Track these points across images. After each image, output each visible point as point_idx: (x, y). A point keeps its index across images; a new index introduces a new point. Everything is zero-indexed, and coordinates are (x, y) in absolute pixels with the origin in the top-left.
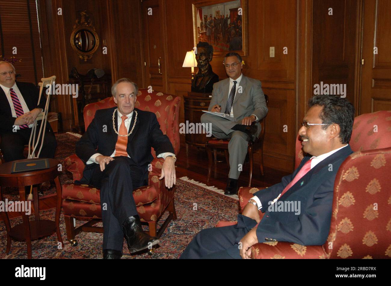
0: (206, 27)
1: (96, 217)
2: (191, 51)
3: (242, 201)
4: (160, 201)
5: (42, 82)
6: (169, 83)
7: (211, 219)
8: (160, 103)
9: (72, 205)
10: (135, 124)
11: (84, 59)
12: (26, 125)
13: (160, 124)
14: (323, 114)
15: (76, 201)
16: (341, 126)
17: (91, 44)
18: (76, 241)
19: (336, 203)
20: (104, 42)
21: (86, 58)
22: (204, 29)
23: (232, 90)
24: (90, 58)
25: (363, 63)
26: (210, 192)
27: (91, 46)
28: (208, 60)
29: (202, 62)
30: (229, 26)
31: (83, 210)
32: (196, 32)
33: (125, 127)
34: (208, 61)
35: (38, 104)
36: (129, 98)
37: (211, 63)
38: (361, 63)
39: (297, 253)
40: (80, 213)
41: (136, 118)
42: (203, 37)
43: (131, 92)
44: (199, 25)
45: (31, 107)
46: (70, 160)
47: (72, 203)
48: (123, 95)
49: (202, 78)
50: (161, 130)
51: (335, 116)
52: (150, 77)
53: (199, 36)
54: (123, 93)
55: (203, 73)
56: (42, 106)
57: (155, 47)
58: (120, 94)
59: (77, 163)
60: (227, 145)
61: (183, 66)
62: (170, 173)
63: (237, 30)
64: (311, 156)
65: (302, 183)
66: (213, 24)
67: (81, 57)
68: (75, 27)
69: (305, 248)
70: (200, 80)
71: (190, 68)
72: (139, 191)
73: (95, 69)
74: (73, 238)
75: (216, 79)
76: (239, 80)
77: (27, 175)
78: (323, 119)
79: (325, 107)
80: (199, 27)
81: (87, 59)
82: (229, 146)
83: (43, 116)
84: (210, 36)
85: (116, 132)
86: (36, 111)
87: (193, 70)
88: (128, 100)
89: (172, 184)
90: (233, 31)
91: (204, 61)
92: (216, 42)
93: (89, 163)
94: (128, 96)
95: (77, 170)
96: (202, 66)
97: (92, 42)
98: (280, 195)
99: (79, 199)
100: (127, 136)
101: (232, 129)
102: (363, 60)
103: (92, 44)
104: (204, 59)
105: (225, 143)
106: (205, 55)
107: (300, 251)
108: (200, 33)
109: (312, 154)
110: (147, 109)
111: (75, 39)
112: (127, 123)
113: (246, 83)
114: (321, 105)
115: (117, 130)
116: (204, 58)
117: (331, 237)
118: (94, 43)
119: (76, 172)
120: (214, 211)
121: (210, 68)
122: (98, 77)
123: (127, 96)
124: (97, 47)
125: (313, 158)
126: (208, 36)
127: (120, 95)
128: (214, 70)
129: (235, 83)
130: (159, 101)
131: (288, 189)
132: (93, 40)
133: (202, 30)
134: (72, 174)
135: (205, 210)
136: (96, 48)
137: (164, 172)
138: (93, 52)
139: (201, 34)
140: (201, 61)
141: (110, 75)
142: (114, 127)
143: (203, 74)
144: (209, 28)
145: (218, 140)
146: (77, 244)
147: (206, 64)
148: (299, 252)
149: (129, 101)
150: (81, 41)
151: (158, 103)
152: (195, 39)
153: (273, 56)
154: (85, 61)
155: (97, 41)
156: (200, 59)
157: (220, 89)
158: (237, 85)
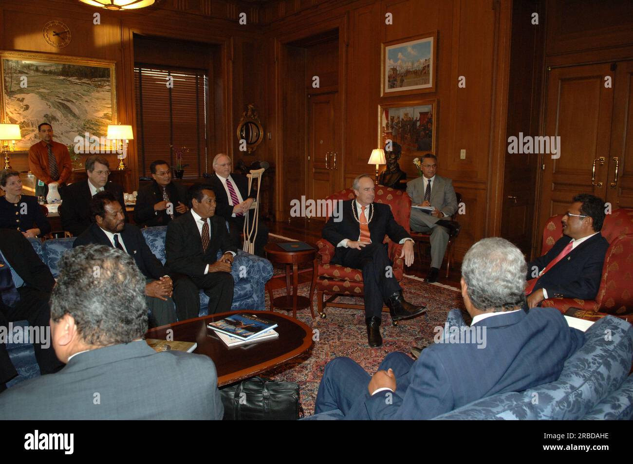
0: (392, 127)
1: (348, 292)
2: (376, 149)
5: (251, 174)
6: (345, 178)
8: (392, 197)
9: (326, 282)
10: (372, 214)
11: (248, 151)
12: (241, 213)
14: (581, 208)
15: (331, 278)
16: (593, 219)
17: (255, 136)
18: (325, 314)
19: (606, 269)
20: (269, 134)
21: (250, 150)
22: (390, 129)
23: (427, 188)
24: (254, 150)
25: (544, 168)
27: (254, 139)
28: (396, 158)
30: (418, 128)
31: (337, 287)
32: (381, 131)
33: (365, 216)
34: (396, 160)
35: (249, 195)
37: (398, 161)
38: (542, 168)
40: (334, 289)
42: (388, 137)
44: (384, 125)
45: (245, 198)
47: (326, 280)
48: (367, 188)
49: (391, 175)
51: (591, 212)
52: (314, 171)
53: (383, 135)
55: (390, 170)
56: (253, 195)
57: (322, 142)
59: (327, 246)
60: (429, 238)
61: (369, 163)
62: (410, 253)
63: (427, 132)
64: (571, 239)
65: (569, 258)
66: (400, 125)
68: (242, 119)
71: (375, 165)
73: (260, 161)
74: (322, 311)
75: (404, 176)
76: (432, 179)
77: (291, 254)
78: (581, 212)
79: (584, 204)
80: (384, 127)
81: (251, 152)
82: (431, 239)
83: (255, 205)
84: (396, 136)
85: (357, 221)
86: (249, 201)
87: (377, 167)
90: (422, 133)
91: (393, 159)
92: (402, 142)
93: (339, 245)
95: (327, 252)
96: (391, 164)
97: (255, 134)
99: (334, 276)
100: (367, 223)
101: (436, 223)
102: (544, 165)
105: (425, 236)
106: (395, 154)
108: (384, 133)
111: (242, 131)
112: (367, 212)
113: (440, 182)
114: (582, 202)
115: (358, 219)
116: (393, 157)
117: (602, 292)
118: (258, 135)
119: (326, 254)
121: (397, 166)
125: (573, 242)
126: (394, 136)
127: (364, 189)
129: (430, 181)
130: (390, 195)
132: (257, 132)
133: (388, 129)
134: (321, 256)
136: (260, 140)
138: (257, 144)
139: (386, 133)
140: (390, 159)
141: (275, 168)
142: (355, 217)
143: (391, 172)
144: (396, 129)
145: (418, 233)
146: (325, 316)
147: (395, 162)
151: (390, 197)
152: (379, 138)
153: (464, 158)
154: (249, 153)
155: (261, 134)
156: (390, 157)
157: (415, 186)
158: (432, 183)
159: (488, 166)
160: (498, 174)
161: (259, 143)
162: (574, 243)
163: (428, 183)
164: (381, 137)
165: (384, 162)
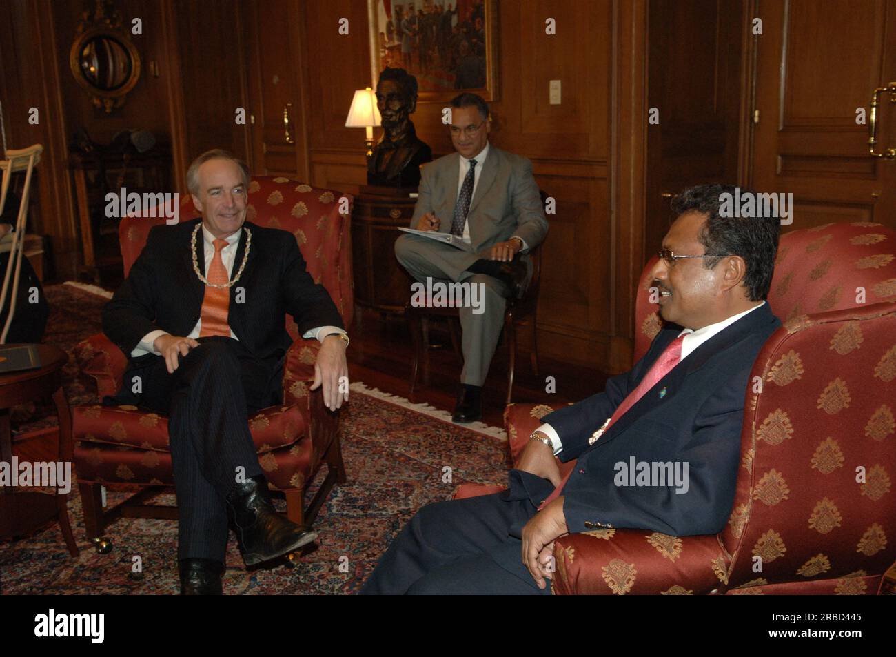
0: (400, 34)
1: (158, 482)
2: (365, 88)
3: (515, 437)
4: (311, 440)
5: (7, 160)
6: (312, 164)
7: (426, 478)
8: (306, 210)
9: (98, 455)
10: (246, 259)
11: (105, 108)
13: (305, 260)
14: (707, 232)
15: (108, 444)
16: (748, 261)
17: (122, 71)
18: (107, 540)
19: (751, 437)
20: (152, 66)
21: (109, 106)
22: (395, 37)
23: (465, 179)
24: (120, 104)
25: (756, 120)
26: (417, 417)
27: (121, 77)
28: (406, 110)
29: (391, 116)
30: (454, 30)
31: (126, 468)
32: (376, 43)
33: (222, 266)
34: (406, 114)
36: (232, 196)
37: (412, 117)
38: (752, 119)
39: (661, 554)
40: (118, 474)
41: (248, 244)
42: (392, 57)
43: (237, 183)
44: (383, 29)
46: (89, 346)
47: (97, 451)
48: (217, 188)
49: (393, 152)
50: (308, 273)
51: (736, 238)
52: (265, 151)
53: (383, 55)
54: (218, 184)
55: (394, 140)
57: (276, 79)
58: (209, 188)
59: (106, 353)
61: (348, 124)
62: (335, 374)
63: (474, 40)
64: (681, 328)
65: (663, 393)
66: (416, 27)
67: (96, 102)
68: (80, 29)
69: (678, 542)
70: (387, 157)
71: (363, 130)
72: (263, 418)
73: (130, 130)
74: (101, 534)
75: (425, 154)
76: (481, 157)
78: (706, 244)
79: (713, 216)
80: (382, 34)
81: (113, 108)
82: (461, 310)
84: (409, 54)
85: (201, 277)
87: (370, 134)
88: (230, 200)
89: (340, 400)
90: (465, 43)
91: (397, 112)
92: (423, 69)
93: (136, 353)
94: (230, 192)
95: (107, 370)
96: (393, 124)
97: (122, 65)
98: (609, 420)
99: (113, 440)
100: (227, 286)
101: (468, 270)
102: (757, 113)
103: (124, 72)
104: (397, 108)
106: (399, 99)
107: (668, 549)
108: (385, 48)
109: (683, 325)
110: (274, 223)
111: (81, 59)
113: (498, 165)
114: (702, 211)
115: (203, 273)
116: (396, 105)
117: (740, 514)
118: (128, 69)
119: (106, 377)
120: (430, 460)
121: (410, 130)
122: (140, 151)
123: (227, 191)
124: (136, 79)
125: (685, 334)
126: (405, 55)
127: (209, 191)
128: (420, 133)
129: (473, 163)
130: (301, 204)
131: (628, 408)
132: (127, 60)
133: (390, 39)
134: (95, 383)
135: (410, 459)
136: (134, 80)
137: (321, 372)
138: (125, 90)
139: (389, 48)
140: (389, 113)
141: (168, 145)
142: (195, 267)
143: (394, 144)
144: (407, 35)
146: (110, 547)
147: (401, 121)
148: (665, 553)
149: (233, 201)
150: (95, 62)
151: (301, 209)
152: (373, 61)
153: (558, 102)
154: (108, 110)
155: (136, 64)
156: (388, 108)
157: (437, 177)
158: (478, 170)
159: (609, 121)
160: (633, 138)
161: (132, 85)
162: (685, 340)
163: (468, 167)
164: (378, 58)
165: (378, 121)
